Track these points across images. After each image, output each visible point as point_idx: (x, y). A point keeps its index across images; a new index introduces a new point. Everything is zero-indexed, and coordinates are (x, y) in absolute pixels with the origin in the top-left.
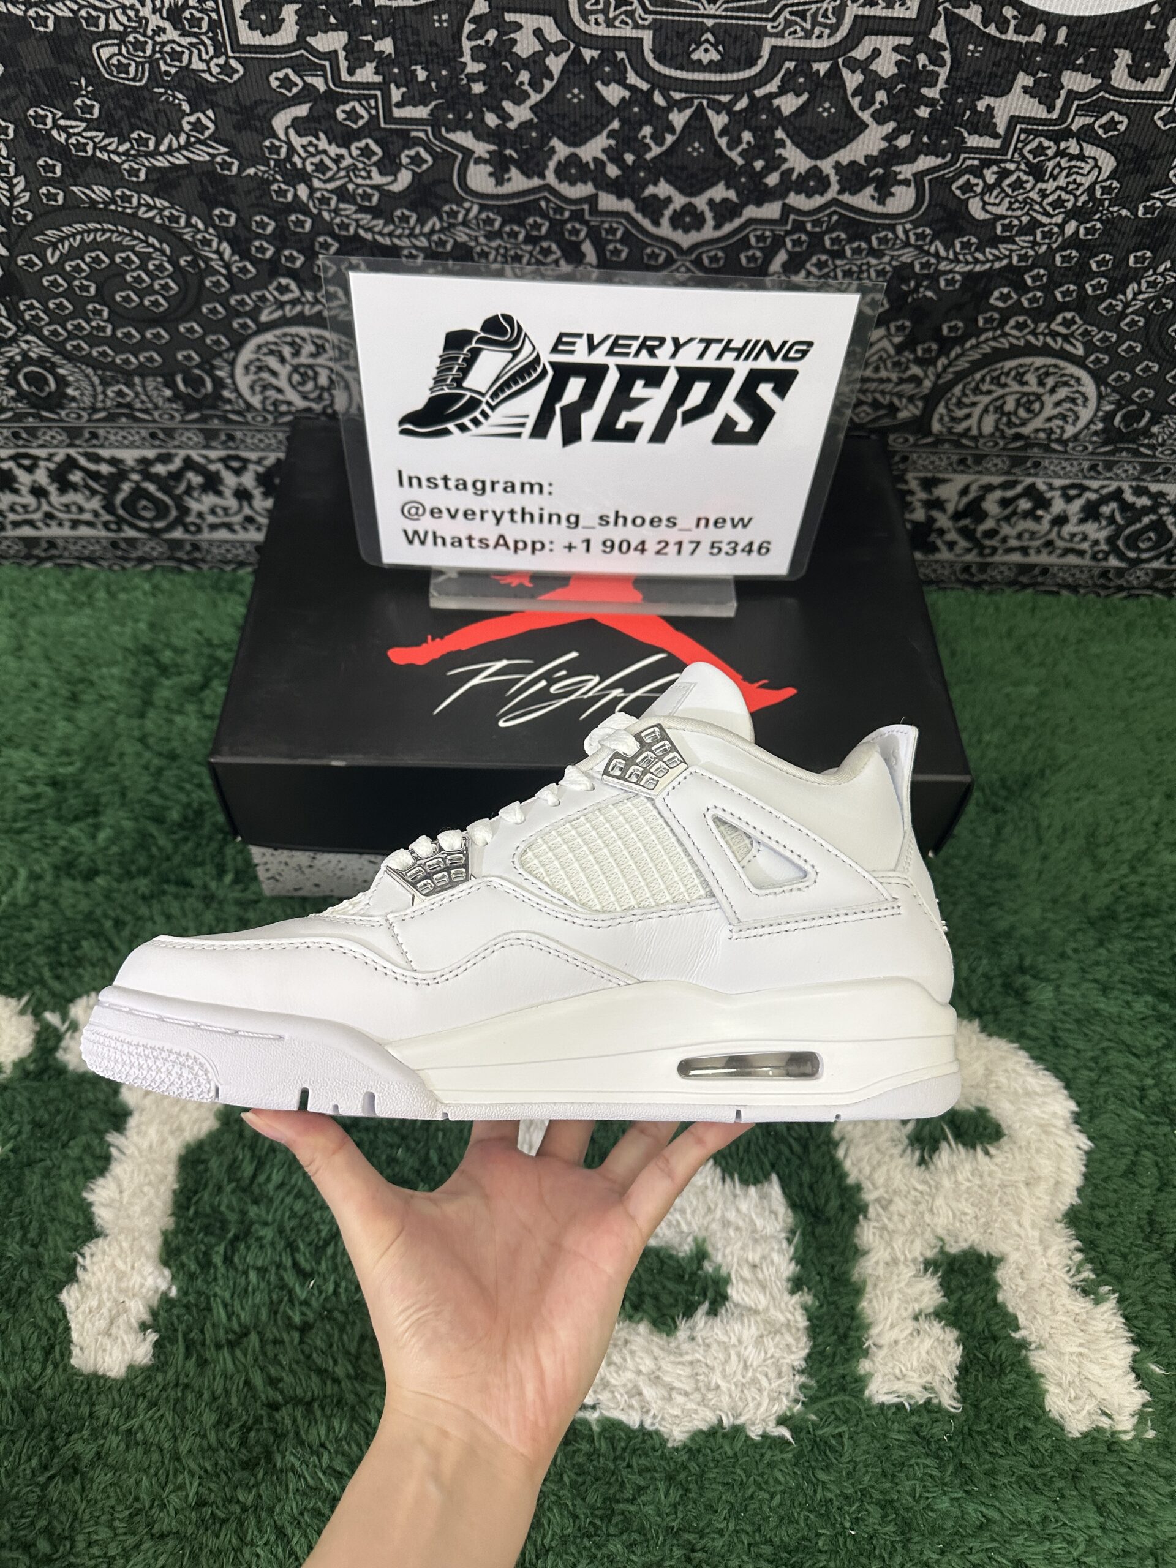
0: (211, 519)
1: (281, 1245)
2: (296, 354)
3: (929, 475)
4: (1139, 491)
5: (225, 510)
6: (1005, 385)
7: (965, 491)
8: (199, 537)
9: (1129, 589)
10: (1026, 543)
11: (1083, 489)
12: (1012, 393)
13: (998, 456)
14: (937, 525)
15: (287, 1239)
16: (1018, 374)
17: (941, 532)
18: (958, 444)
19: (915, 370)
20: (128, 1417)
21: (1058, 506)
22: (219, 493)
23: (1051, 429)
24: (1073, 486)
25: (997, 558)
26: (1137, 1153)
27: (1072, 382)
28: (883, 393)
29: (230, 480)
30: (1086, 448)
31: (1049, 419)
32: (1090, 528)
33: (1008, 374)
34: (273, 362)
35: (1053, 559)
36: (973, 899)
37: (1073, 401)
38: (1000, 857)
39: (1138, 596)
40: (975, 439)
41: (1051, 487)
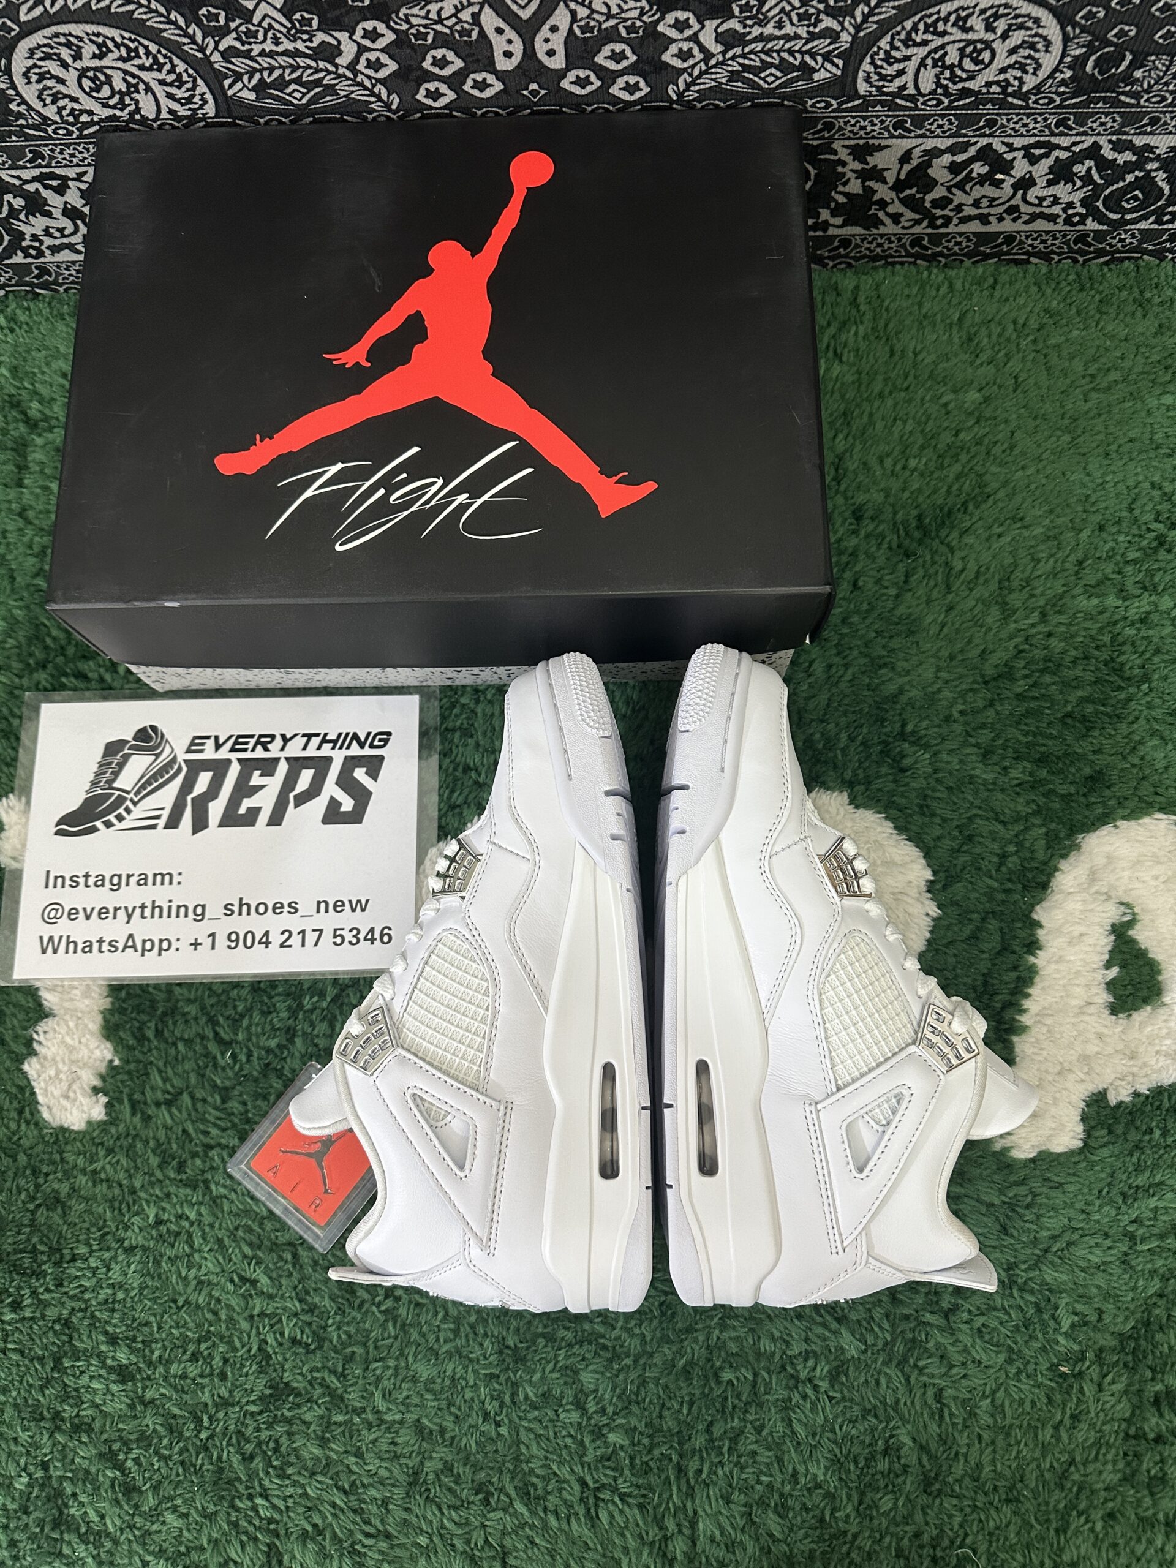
0: (48, 241)
1: (204, 1019)
2: (77, 56)
3: (861, 142)
4: (1118, 147)
5: (61, 230)
6: (944, 34)
7: (906, 157)
8: (42, 260)
9: (1112, 253)
10: (986, 211)
11: (1051, 147)
12: (954, 42)
13: (943, 116)
14: (876, 197)
15: (207, 1014)
16: (959, 18)
17: (883, 204)
18: (891, 106)
19: (828, 22)
20: (92, 1162)
21: (1021, 168)
22: (49, 215)
23: (1006, 80)
24: (1037, 145)
25: (951, 229)
26: (983, 920)
27: (1030, 24)
28: (791, 52)
29: (54, 201)
30: (1051, 101)
31: (1003, 70)
32: (1062, 191)
33: (946, 20)
34: (53, 67)
35: (1019, 226)
36: (867, 660)
37: (1032, 46)
38: (901, 610)
39: (1122, 260)
40: (911, 98)
41: (1011, 148)
